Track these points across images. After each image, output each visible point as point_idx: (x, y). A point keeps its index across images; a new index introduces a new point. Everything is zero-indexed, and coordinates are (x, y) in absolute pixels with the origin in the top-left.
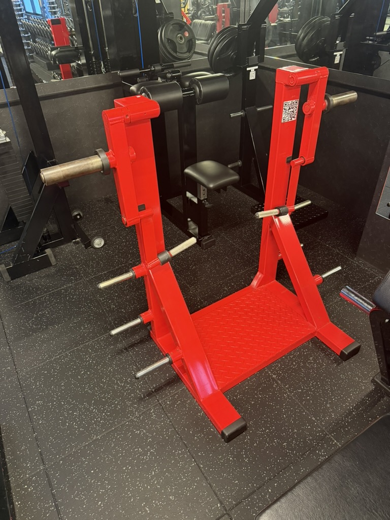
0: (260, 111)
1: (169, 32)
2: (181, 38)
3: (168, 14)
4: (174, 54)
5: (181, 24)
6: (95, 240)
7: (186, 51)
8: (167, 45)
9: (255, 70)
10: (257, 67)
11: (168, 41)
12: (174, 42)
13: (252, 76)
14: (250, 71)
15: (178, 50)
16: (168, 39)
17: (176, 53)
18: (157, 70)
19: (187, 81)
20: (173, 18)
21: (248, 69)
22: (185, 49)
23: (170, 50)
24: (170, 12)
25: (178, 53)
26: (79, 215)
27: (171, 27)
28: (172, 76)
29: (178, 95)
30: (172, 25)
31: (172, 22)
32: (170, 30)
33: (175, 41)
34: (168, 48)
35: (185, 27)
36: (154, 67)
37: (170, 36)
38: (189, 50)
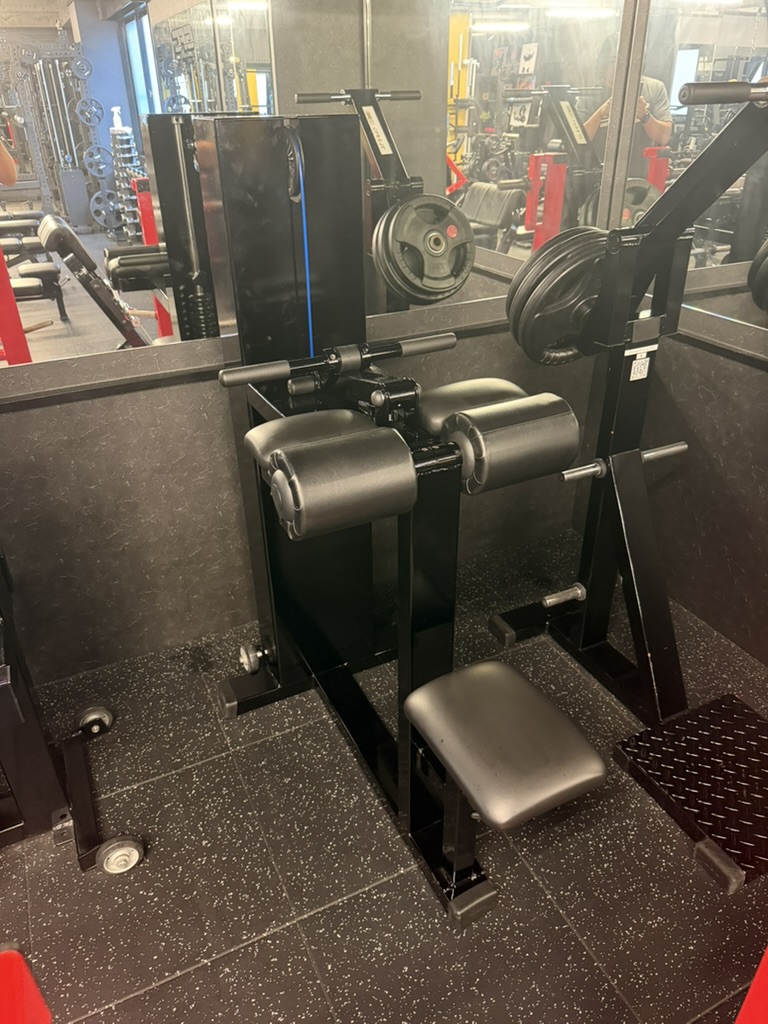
0: (651, 462)
1: (406, 227)
2: (437, 242)
3: (408, 181)
4: (417, 282)
5: (440, 207)
6: (108, 853)
7: (449, 273)
8: (398, 257)
9: (650, 354)
10: (654, 347)
11: (402, 248)
12: (418, 251)
13: (639, 371)
14: (634, 357)
15: (426, 272)
16: (403, 245)
17: (422, 279)
18: (347, 365)
19: (437, 412)
20: (421, 190)
21: (628, 353)
22: (446, 270)
23: (406, 272)
24: (413, 176)
25: (425, 279)
26: (99, 722)
27: (413, 215)
28: (387, 401)
29: (399, 473)
30: (416, 209)
31: (415, 203)
32: (409, 222)
33: (421, 249)
34: (402, 265)
35: (450, 214)
36: (338, 356)
37: (407, 236)
38: (456, 272)
